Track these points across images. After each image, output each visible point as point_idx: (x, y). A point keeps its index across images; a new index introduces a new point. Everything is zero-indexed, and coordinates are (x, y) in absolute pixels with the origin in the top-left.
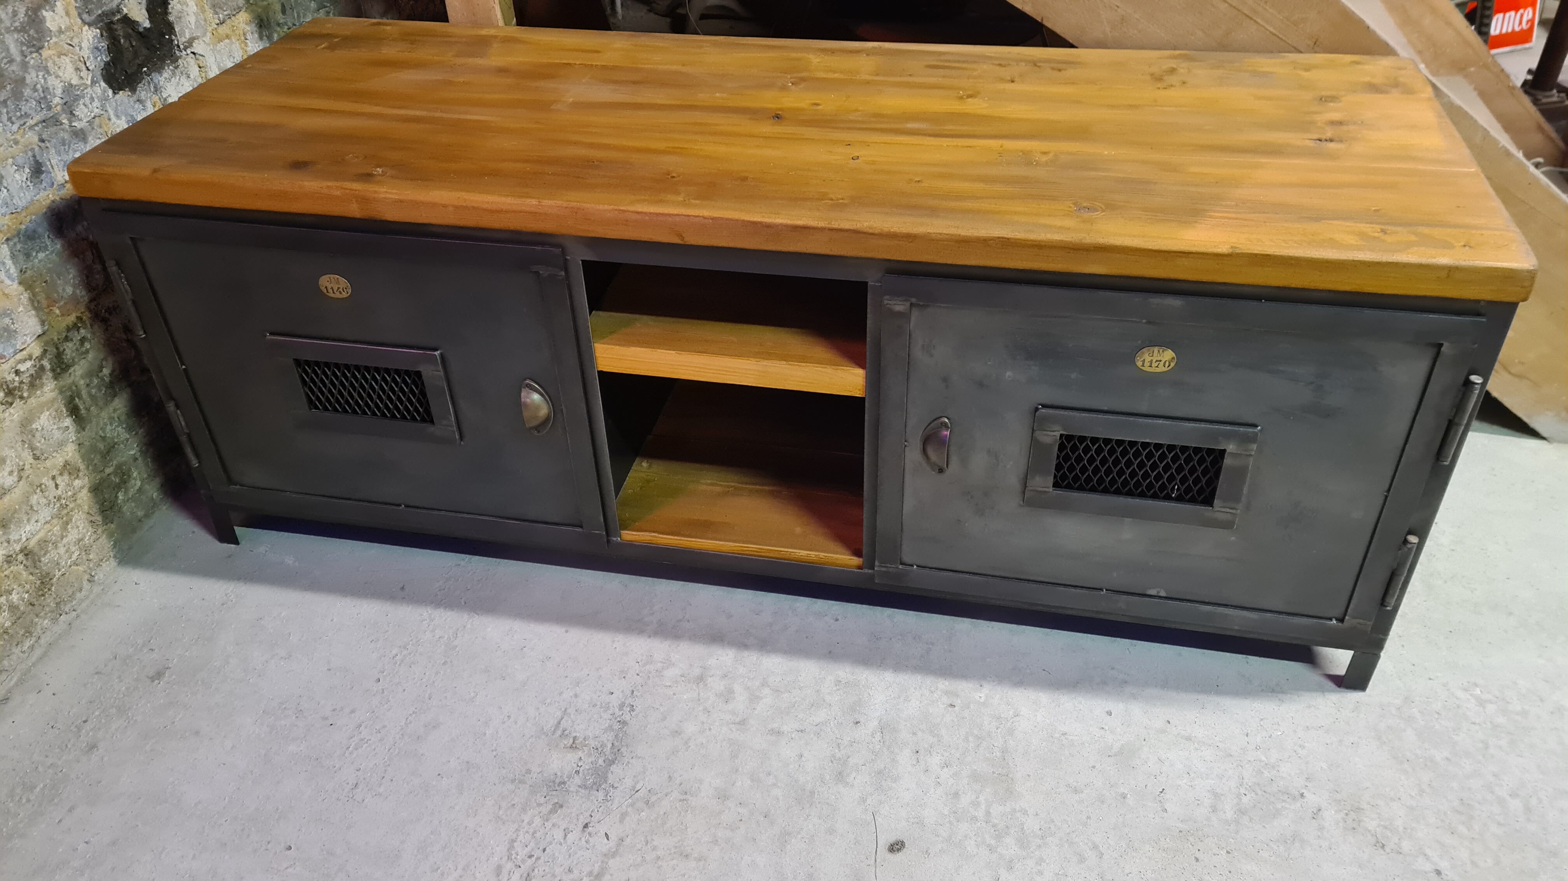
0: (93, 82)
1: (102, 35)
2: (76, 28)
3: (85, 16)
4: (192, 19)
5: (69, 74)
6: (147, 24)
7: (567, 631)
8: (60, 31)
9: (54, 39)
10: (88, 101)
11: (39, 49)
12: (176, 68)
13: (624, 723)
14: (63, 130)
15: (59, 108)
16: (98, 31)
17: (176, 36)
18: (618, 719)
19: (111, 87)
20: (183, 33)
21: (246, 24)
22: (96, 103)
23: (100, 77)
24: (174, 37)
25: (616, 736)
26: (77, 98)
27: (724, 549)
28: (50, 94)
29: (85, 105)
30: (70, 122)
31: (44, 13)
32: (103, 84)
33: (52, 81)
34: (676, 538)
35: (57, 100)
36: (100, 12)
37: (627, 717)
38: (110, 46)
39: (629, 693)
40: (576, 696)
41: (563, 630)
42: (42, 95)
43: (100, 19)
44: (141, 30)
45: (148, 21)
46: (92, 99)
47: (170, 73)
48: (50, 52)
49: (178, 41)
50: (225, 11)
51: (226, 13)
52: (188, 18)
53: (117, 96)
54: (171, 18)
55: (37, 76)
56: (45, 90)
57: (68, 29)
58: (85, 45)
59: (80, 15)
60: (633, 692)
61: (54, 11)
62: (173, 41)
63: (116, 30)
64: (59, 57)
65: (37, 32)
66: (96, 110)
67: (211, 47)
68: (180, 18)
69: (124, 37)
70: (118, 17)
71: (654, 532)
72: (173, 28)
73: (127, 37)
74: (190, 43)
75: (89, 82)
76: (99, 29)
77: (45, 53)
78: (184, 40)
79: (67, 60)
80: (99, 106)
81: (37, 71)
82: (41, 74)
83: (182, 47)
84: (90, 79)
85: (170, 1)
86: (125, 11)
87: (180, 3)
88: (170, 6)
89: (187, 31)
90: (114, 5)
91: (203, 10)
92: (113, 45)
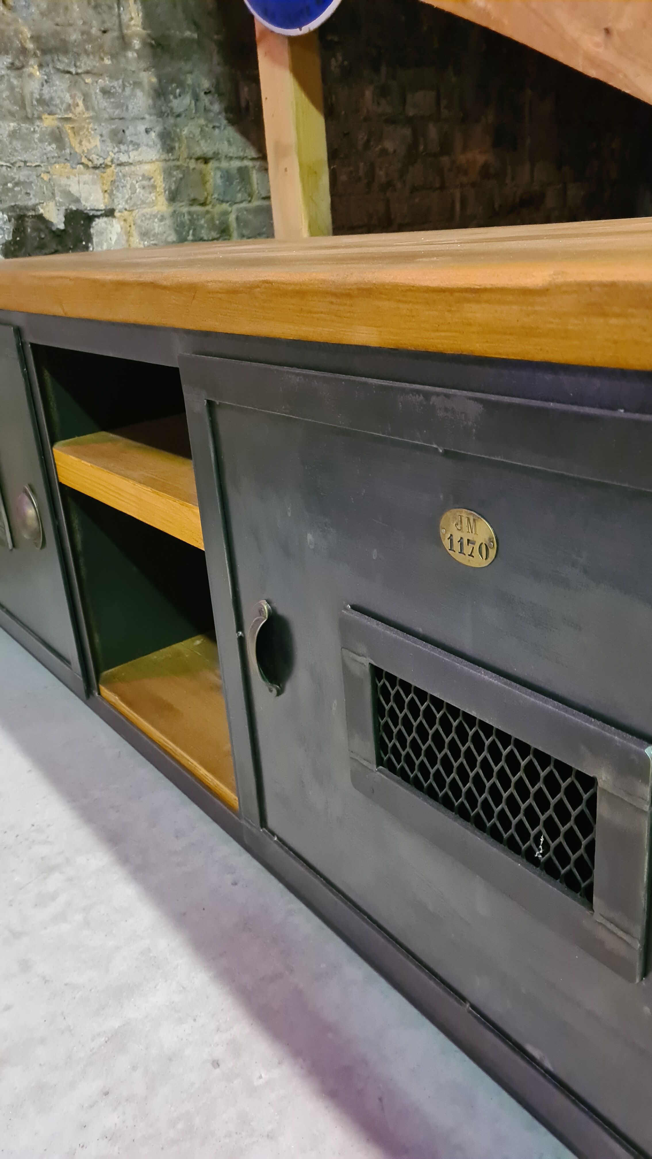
1: (10, 220)
4: (114, 237)
6: (62, 226)
16: (5, 216)
17: (92, 244)
20: (100, 244)
24: (90, 245)
36: (13, 204)
38: (15, 230)
43: (12, 209)
44: (54, 229)
49: (93, 249)
50: (152, 240)
51: (152, 242)
52: (110, 236)
54: (92, 231)
62: (89, 247)
63: (27, 222)
68: (103, 233)
69: (32, 228)
70: (32, 213)
72: (92, 238)
73: (36, 229)
76: (8, 216)
85: (97, 220)
86: (41, 211)
87: (105, 222)
88: (94, 223)
89: (105, 244)
90: (30, 203)
91: (129, 234)
92: (19, 231)
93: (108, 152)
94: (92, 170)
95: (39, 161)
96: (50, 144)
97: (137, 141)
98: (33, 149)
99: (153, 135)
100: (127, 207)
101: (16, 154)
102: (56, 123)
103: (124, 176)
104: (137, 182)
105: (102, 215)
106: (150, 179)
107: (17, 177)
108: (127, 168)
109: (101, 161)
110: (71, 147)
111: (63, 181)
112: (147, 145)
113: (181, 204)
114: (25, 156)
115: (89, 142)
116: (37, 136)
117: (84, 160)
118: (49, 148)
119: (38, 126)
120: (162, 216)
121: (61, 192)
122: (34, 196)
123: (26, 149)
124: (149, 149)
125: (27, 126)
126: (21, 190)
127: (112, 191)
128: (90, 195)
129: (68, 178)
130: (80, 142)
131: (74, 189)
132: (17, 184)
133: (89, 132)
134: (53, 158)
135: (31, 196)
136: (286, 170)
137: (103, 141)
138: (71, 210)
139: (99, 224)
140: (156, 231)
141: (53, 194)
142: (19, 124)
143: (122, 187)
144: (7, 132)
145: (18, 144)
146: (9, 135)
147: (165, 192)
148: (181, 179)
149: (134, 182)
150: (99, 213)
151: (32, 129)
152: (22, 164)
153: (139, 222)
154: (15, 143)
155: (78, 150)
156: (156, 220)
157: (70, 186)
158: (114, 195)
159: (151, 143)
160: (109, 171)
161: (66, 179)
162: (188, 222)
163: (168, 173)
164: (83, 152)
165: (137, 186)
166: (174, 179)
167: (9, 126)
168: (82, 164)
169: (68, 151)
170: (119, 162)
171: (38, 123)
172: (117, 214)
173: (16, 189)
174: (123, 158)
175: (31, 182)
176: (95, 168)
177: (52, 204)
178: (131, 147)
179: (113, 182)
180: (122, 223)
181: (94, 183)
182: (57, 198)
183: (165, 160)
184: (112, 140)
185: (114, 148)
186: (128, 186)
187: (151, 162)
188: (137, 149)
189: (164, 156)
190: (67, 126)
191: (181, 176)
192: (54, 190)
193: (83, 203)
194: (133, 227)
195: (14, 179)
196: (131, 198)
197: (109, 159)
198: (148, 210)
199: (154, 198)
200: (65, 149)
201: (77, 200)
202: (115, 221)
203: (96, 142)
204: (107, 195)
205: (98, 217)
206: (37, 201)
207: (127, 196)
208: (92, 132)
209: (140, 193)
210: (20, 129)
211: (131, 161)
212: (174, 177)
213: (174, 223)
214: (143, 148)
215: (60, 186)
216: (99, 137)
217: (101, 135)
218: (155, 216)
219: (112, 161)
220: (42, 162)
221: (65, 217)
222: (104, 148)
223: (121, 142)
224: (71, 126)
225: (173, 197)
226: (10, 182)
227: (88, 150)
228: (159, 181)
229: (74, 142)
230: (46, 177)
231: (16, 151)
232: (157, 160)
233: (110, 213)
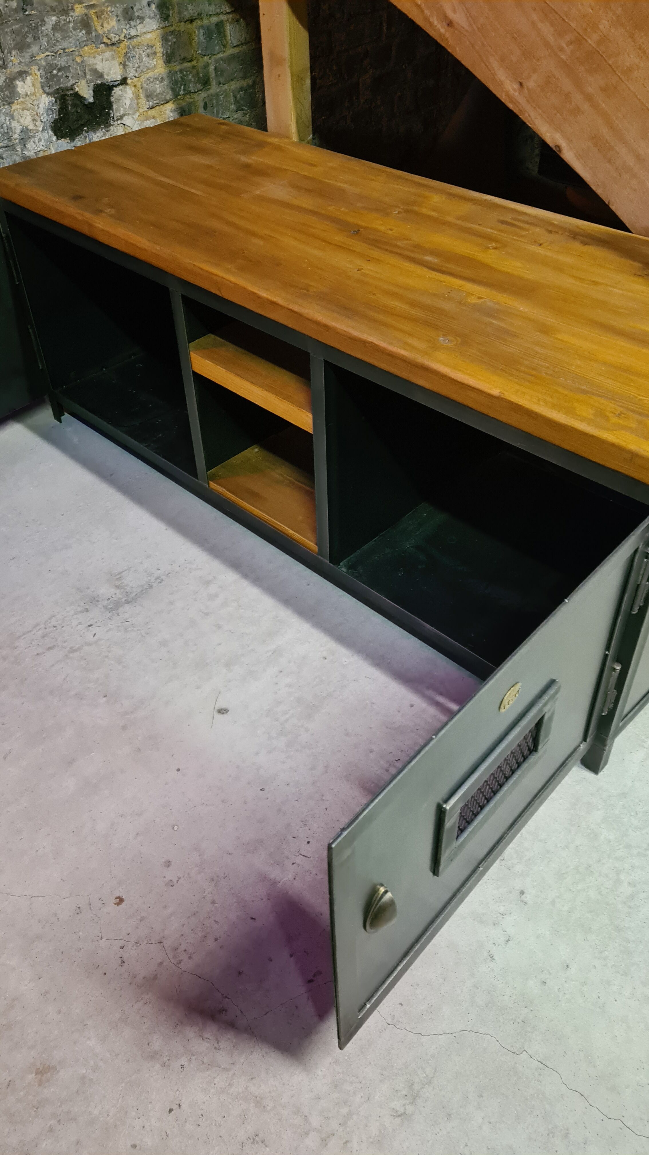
0: (44, 130)
1: (56, 102)
2: (38, 95)
3: (47, 89)
4: (128, 102)
5: (27, 121)
6: (91, 100)
7: (166, 529)
8: (27, 95)
9: (21, 99)
10: (37, 140)
11: (10, 104)
12: (107, 131)
13: (151, 586)
14: (17, 154)
15: (17, 141)
16: (53, 99)
17: (113, 111)
18: (150, 584)
19: (56, 134)
20: (118, 110)
21: (171, 112)
22: (43, 142)
23: (48, 127)
24: (111, 112)
25: (142, 591)
26: (30, 137)
27: (254, 513)
28: (12, 132)
29: (34, 142)
30: (22, 150)
31: (17, 82)
32: (50, 132)
33: (14, 124)
34: (233, 496)
35: (16, 136)
36: (57, 87)
37: (155, 585)
38: (60, 109)
39: (167, 573)
40: (141, 563)
41: (165, 528)
42: (6, 131)
43: (57, 91)
44: (86, 103)
45: (93, 99)
46: (40, 140)
47: (102, 134)
48: (18, 107)
49: (114, 114)
50: (155, 100)
51: (155, 102)
52: (125, 101)
53: (59, 141)
54: (112, 99)
55: (5, 120)
56: (9, 128)
57: (34, 94)
58: (42, 106)
59: (42, 87)
60: (169, 573)
61: (24, 82)
62: (110, 114)
63: (68, 100)
64: (23, 110)
65: (10, 93)
66: (41, 147)
67: (140, 123)
68: (119, 100)
69: (72, 105)
70: (71, 92)
71: (225, 488)
72: (112, 106)
73: (74, 106)
74: (121, 118)
75: (41, 129)
76: (55, 98)
77: (15, 107)
78: (118, 114)
79: (28, 113)
80: (44, 144)
81: (6, 117)
82: (8, 118)
83: (115, 118)
84: (41, 127)
85: (115, 88)
86: (77, 89)
87: (121, 90)
88: (113, 92)
89: (122, 109)
90: (69, 84)
91: (138, 97)
92: (63, 109)
93: (122, 29)
94: (110, 47)
95: (74, 47)
96: (81, 31)
97: (143, 15)
98: (69, 37)
99: (153, 6)
100: (136, 75)
101: (57, 44)
102: (84, 11)
103: (134, 48)
104: (143, 51)
105: (119, 85)
106: (152, 47)
107: (59, 63)
108: (135, 40)
109: (117, 38)
110: (96, 30)
111: (91, 61)
112: (150, 18)
113: (175, 64)
114: (65, 44)
115: (108, 23)
116: (71, 25)
117: (105, 40)
118: (81, 34)
119: (72, 16)
120: (162, 78)
121: (90, 70)
122: (72, 77)
123: (64, 38)
124: (151, 21)
125: (64, 17)
126: (63, 74)
127: (125, 62)
128: (111, 70)
129: (94, 58)
130: (102, 26)
131: (99, 67)
132: (59, 70)
133: (109, 15)
134: (83, 42)
135: (70, 78)
136: (279, 76)
137: (119, 20)
138: (97, 84)
139: (117, 91)
140: (158, 91)
141: (85, 73)
142: (58, 17)
143: (132, 57)
144: (51, 27)
145: (58, 35)
146: (53, 29)
147: (163, 56)
148: (175, 42)
149: (141, 52)
150: (116, 83)
151: (68, 20)
152: (62, 51)
153: (145, 85)
154: (57, 34)
155: (100, 32)
156: (158, 82)
157: (96, 64)
158: (127, 65)
159: (152, 15)
160: (122, 45)
161: (93, 59)
162: (180, 79)
163: (165, 39)
164: (104, 33)
165: (143, 56)
166: (170, 43)
167: (52, 21)
168: (104, 43)
169: (94, 34)
170: (130, 37)
171: (71, 14)
172: (129, 81)
173: (60, 74)
174: (133, 32)
175: (69, 66)
176: (113, 44)
177: (83, 82)
178: (138, 21)
179: (126, 54)
180: (133, 88)
181: (113, 58)
182: (88, 77)
183: (163, 28)
184: (125, 18)
185: (126, 25)
186: (137, 57)
187: (153, 31)
188: (142, 23)
189: (162, 25)
190: (92, 12)
191: (174, 40)
192: (85, 70)
193: (106, 77)
194: (141, 91)
195: (57, 65)
196: (139, 67)
197: (123, 35)
198: (151, 74)
199: (155, 63)
200: (91, 33)
201: (101, 76)
202: (128, 88)
203: (113, 23)
204: (121, 67)
205: (116, 86)
206: (74, 82)
207: (136, 66)
208: (111, 14)
209: (145, 61)
210: (59, 22)
211: (138, 34)
212: (169, 41)
213: (170, 82)
214: (147, 20)
215: (89, 65)
216: (115, 18)
217: (117, 16)
218: (157, 79)
219: (125, 37)
220: (76, 47)
221: (94, 91)
222: (119, 27)
223: (131, 19)
224: (94, 11)
225: (169, 59)
226: (55, 69)
227: (108, 30)
228: (159, 48)
229: (98, 26)
230: (79, 60)
231: (58, 41)
232: (157, 29)
233: (124, 81)
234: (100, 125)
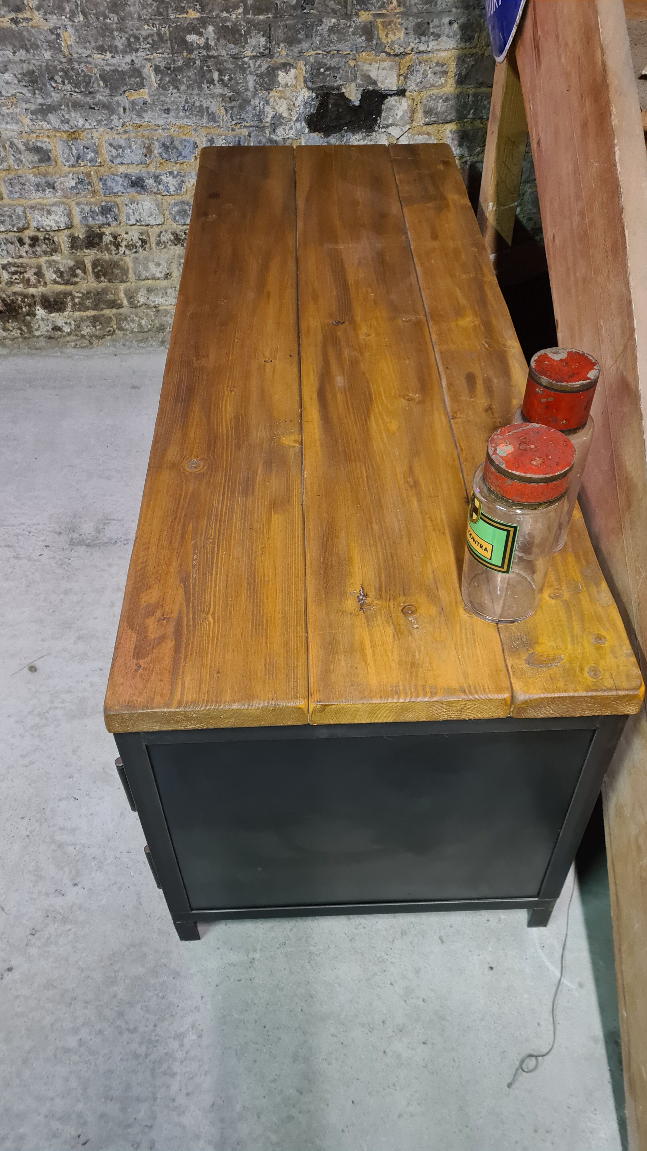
0: (297, 120)
1: (317, 97)
2: (299, 87)
3: (310, 84)
4: (400, 114)
5: (282, 108)
6: (357, 103)
8: (286, 85)
9: (280, 88)
10: (287, 128)
11: (269, 90)
12: (368, 136)
14: (264, 136)
15: (268, 124)
16: (314, 95)
17: (380, 118)
19: (309, 127)
20: (387, 118)
21: (451, 133)
22: (293, 131)
23: (303, 119)
24: (378, 118)
26: (281, 124)
28: (264, 115)
29: (284, 129)
30: (270, 134)
31: (280, 72)
32: (304, 124)
33: (268, 109)
35: (268, 120)
36: (322, 85)
38: (319, 105)
42: (258, 113)
43: (320, 88)
44: (350, 105)
45: (359, 102)
46: (291, 128)
47: (361, 136)
48: (276, 94)
49: (380, 122)
50: (434, 118)
52: (397, 112)
53: (312, 134)
54: (383, 107)
55: (259, 103)
56: (262, 112)
57: (295, 86)
58: (300, 98)
59: (305, 82)
61: (287, 74)
62: (377, 120)
63: (330, 99)
64: (280, 98)
65: (270, 81)
66: (290, 135)
67: (409, 135)
68: (391, 109)
69: (332, 104)
70: (335, 92)
72: (381, 113)
73: (335, 105)
74: (388, 126)
75: (294, 119)
76: (316, 93)
77: (272, 93)
78: (386, 123)
79: (285, 102)
80: (294, 133)
81: (260, 100)
82: (262, 103)
83: (381, 126)
84: (296, 117)
85: (389, 97)
86: (344, 90)
87: (396, 101)
88: (387, 100)
89: (391, 118)
90: (336, 84)
91: (413, 111)
92: (323, 105)
93: (409, 43)
94: (392, 57)
95: (349, 50)
96: (360, 37)
97: (440, 33)
98: (346, 41)
99: (455, 26)
100: (416, 89)
101: (331, 45)
102: (371, 18)
103: (420, 62)
104: (430, 68)
105: (394, 94)
106: (443, 66)
107: (329, 63)
108: (425, 55)
109: (402, 50)
110: (379, 38)
111: (366, 67)
112: (448, 36)
113: (469, 86)
114: (339, 47)
115: (394, 34)
116: (351, 29)
117: (387, 49)
118: (360, 40)
119: (354, 22)
120: (447, 98)
121: (362, 76)
122: (340, 78)
123: (339, 41)
124: (448, 40)
125: (345, 21)
126: (330, 74)
127: (407, 74)
128: (386, 79)
129: (370, 64)
130: (387, 35)
131: (373, 74)
132: (327, 69)
133: (396, 26)
134: (361, 47)
135: (338, 79)
137: (407, 34)
138: (368, 90)
139: (391, 101)
140: (439, 110)
141: (355, 77)
142: (338, 20)
143: (417, 71)
144: (327, 28)
145: (334, 37)
146: (329, 30)
147: (455, 76)
148: (473, 66)
149: (428, 68)
150: (392, 93)
151: (349, 24)
152: (336, 52)
153: (424, 101)
154: (332, 36)
155: (384, 41)
156: (441, 101)
157: (370, 71)
158: (408, 78)
159: (452, 34)
160: (408, 58)
161: (368, 65)
162: (471, 103)
163: (461, 60)
164: (388, 43)
165: (429, 72)
166: (466, 65)
167: (330, 22)
168: (385, 52)
169: (374, 42)
170: (418, 51)
171: (355, 19)
172: (408, 94)
173: (327, 73)
174: (422, 47)
175: (340, 68)
176: (396, 55)
177: (353, 85)
178: (432, 38)
179: (409, 67)
180: (410, 102)
181: (391, 68)
182: (358, 81)
183: (462, 48)
184: (415, 32)
185: (415, 39)
186: (422, 72)
187: (448, 50)
188: (437, 40)
189: (463, 45)
190: (379, 20)
191: (473, 63)
192: (356, 74)
193: (379, 85)
194: (419, 106)
195: (325, 64)
196: (421, 82)
197: (410, 48)
198: (435, 91)
199: (443, 82)
200: (372, 41)
201: (375, 83)
202: (404, 100)
203: (401, 35)
204: (402, 78)
205: (391, 96)
206: (341, 83)
207: (418, 80)
208: (399, 26)
209: (430, 78)
210: (339, 25)
211: (429, 50)
212: (466, 63)
213: (457, 104)
214: (444, 38)
215: (363, 71)
216: (404, 30)
217: (406, 29)
218: (440, 98)
219: (412, 50)
220: (351, 51)
221: (362, 95)
222: (406, 40)
223: (423, 34)
224: (382, 20)
225: (461, 80)
226: (323, 67)
227: (392, 41)
228: (452, 68)
229: (382, 35)
230: (352, 63)
231: (332, 42)
232: (454, 48)
233: (401, 93)
234: (361, 129)
